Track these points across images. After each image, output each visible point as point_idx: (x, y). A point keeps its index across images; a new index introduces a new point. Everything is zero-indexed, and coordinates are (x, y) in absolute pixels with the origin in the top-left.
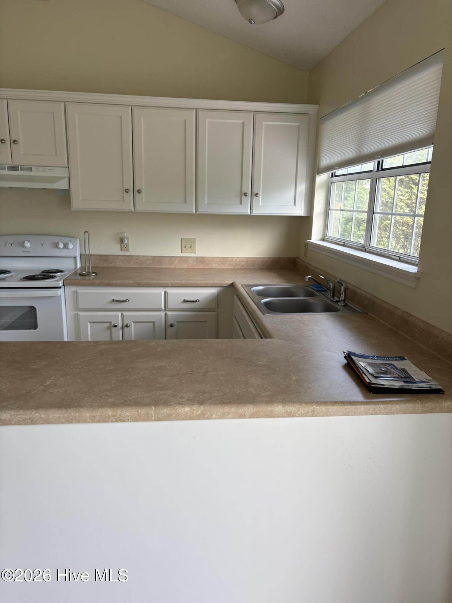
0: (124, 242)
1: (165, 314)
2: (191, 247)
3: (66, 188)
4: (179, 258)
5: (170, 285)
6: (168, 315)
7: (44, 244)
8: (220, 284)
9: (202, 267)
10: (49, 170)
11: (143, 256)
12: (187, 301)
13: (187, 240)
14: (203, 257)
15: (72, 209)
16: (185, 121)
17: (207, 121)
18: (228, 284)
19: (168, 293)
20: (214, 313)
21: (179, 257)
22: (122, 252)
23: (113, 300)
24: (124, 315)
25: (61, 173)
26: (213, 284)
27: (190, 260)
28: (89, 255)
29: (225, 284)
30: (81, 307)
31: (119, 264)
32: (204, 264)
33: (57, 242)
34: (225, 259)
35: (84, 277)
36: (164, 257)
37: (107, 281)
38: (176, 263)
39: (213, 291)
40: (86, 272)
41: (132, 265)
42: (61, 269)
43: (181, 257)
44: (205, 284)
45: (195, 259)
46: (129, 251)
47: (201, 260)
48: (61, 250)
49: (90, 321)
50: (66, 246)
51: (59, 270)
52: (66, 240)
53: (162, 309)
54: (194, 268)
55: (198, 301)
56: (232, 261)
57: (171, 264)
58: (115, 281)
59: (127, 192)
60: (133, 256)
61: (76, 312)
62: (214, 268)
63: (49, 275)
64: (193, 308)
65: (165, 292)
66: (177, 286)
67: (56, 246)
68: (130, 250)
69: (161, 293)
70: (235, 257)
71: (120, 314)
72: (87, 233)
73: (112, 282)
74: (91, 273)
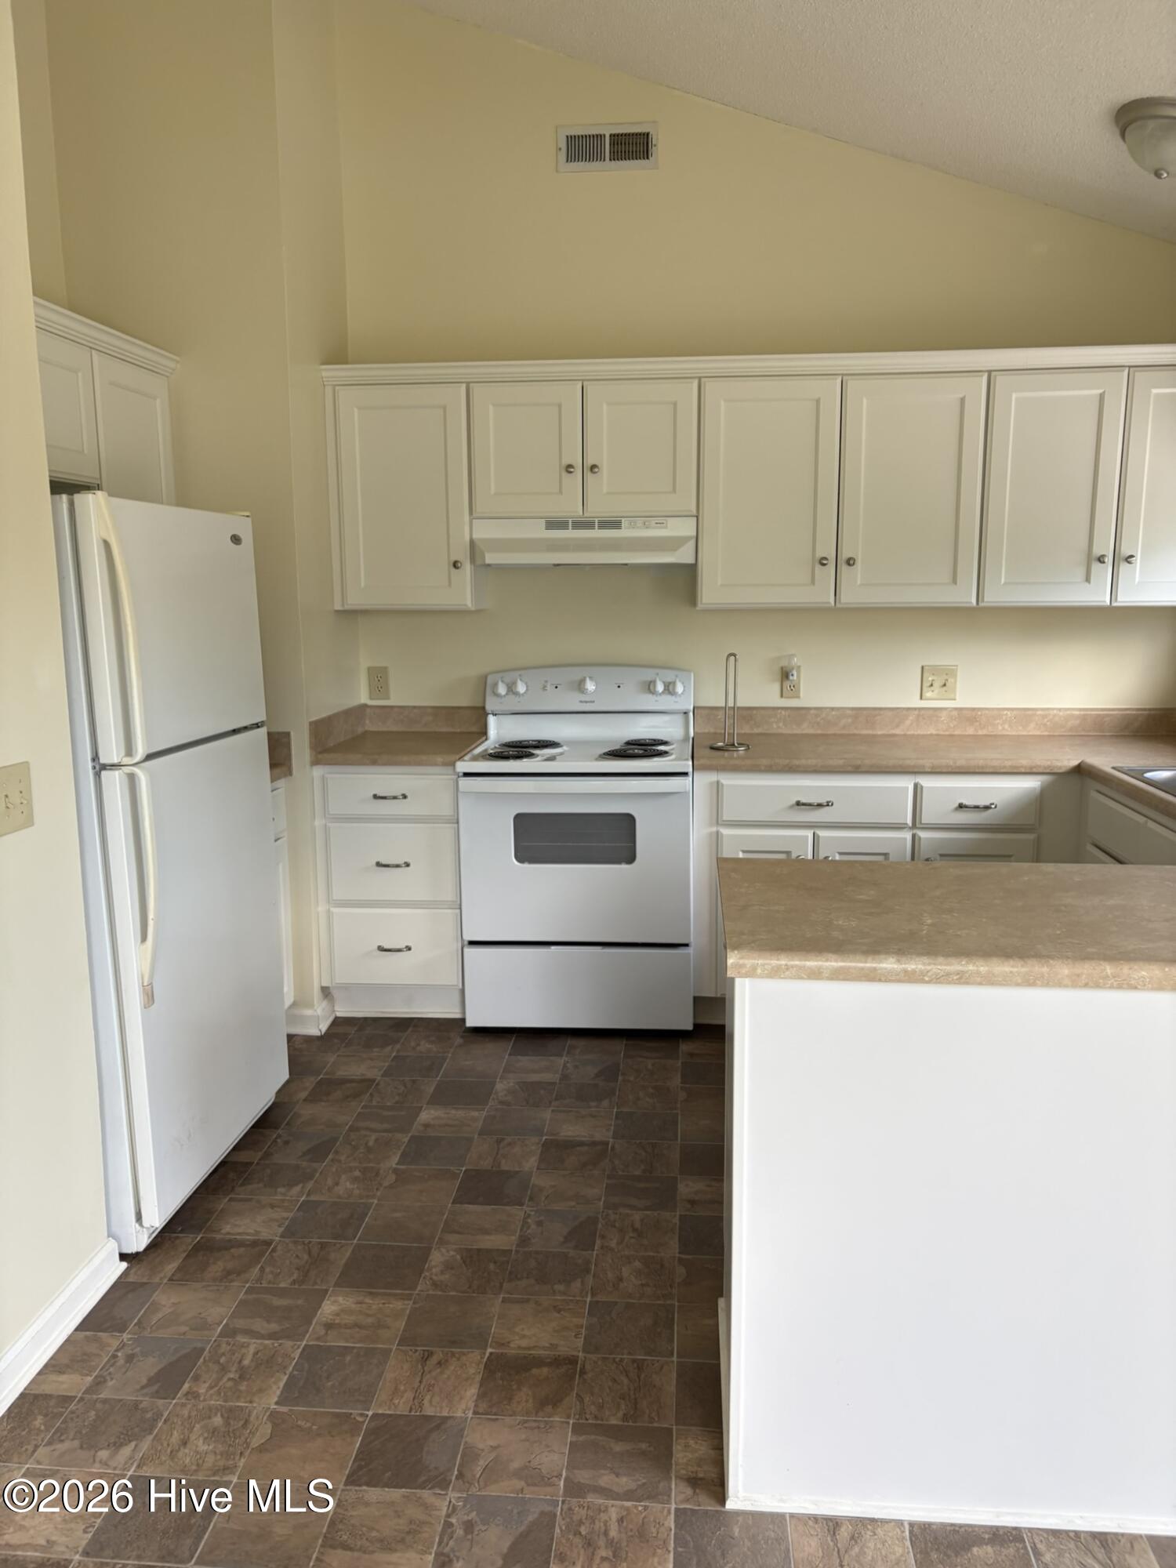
0: (791, 678)
1: (914, 836)
2: (945, 685)
3: (690, 560)
4: (916, 712)
5: (927, 770)
6: (920, 838)
7: (622, 684)
8: (1049, 767)
9: (970, 731)
10: (657, 523)
11: (833, 709)
12: (966, 807)
13: (936, 670)
14: (974, 709)
15: (700, 606)
16: (963, 400)
17: (1014, 396)
18: (1068, 768)
19: (922, 787)
20: (1032, 836)
21: (915, 709)
22: (783, 699)
23: (798, 804)
24: (818, 836)
25: (684, 528)
26: (1031, 768)
27: (944, 715)
28: (734, 707)
29: (1060, 768)
30: (726, 816)
31: (778, 727)
32: (978, 724)
33: (649, 679)
34: (1030, 712)
35: (720, 753)
36: (881, 709)
37: (787, 762)
38: (908, 722)
39: (1030, 784)
40: (724, 742)
41: (806, 730)
42: (665, 739)
43: (920, 709)
44: (1011, 767)
45: (955, 713)
46: (798, 697)
47: (970, 716)
48: (659, 698)
49: (746, 849)
50: (669, 689)
51: (659, 740)
52: (670, 676)
53: (907, 824)
54: (951, 736)
55: (993, 806)
56: (1044, 717)
57: (897, 726)
58: (803, 762)
59: (824, 565)
60: (809, 709)
61: (714, 829)
62: (1000, 733)
63: (654, 750)
64: (977, 822)
65: (916, 786)
66: (944, 770)
67: (649, 687)
68: (801, 695)
69: (907, 788)
70: (1053, 709)
71: (809, 834)
72: (732, 658)
73: (797, 762)
74: (736, 744)
